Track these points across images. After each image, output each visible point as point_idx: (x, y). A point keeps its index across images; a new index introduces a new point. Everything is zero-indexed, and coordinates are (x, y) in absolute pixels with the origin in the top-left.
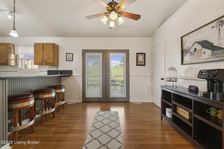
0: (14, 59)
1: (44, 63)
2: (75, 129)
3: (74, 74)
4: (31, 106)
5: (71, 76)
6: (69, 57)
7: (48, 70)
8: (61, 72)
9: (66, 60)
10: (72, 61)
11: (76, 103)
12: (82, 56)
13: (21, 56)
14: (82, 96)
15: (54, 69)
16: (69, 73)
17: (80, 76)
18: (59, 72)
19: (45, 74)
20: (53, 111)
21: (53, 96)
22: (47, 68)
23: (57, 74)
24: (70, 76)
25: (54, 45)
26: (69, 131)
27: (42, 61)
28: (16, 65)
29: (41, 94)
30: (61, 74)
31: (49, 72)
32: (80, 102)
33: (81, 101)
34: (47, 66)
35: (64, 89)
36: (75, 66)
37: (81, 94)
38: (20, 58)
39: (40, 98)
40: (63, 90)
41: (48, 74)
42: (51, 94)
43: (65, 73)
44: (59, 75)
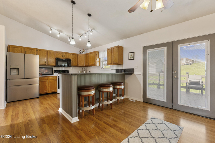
0: (98, 62)
1: (112, 63)
2: (120, 126)
3: (135, 73)
4: (92, 95)
5: (133, 75)
6: (131, 57)
7: (116, 68)
8: (125, 70)
9: (129, 60)
10: (134, 59)
11: (137, 101)
12: (142, 54)
13: (102, 59)
14: (143, 95)
15: (120, 68)
16: (130, 72)
17: (141, 74)
18: (123, 71)
19: (114, 72)
20: (111, 103)
21: (111, 90)
22: (115, 67)
23: (122, 72)
24: (131, 74)
25: (119, 47)
26: (114, 125)
27: (111, 62)
28: (100, 65)
29: (102, 87)
30: (125, 72)
31: (117, 70)
32: (140, 101)
33: (142, 101)
34: (116, 66)
35: (123, 85)
36: (136, 65)
37: (142, 94)
38: (101, 60)
39: (102, 90)
40: (123, 87)
41: (116, 72)
42: (109, 89)
43: (128, 72)
44: (123, 73)
